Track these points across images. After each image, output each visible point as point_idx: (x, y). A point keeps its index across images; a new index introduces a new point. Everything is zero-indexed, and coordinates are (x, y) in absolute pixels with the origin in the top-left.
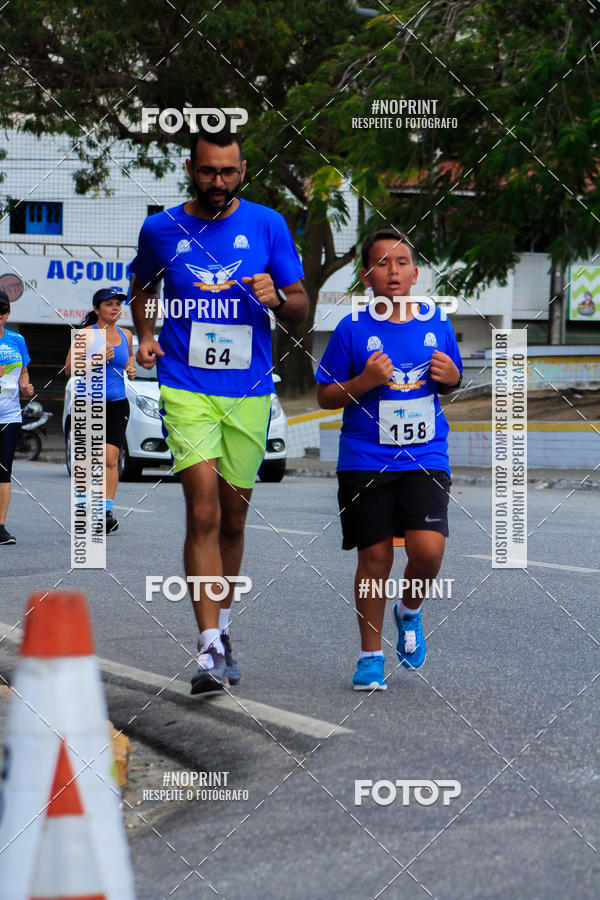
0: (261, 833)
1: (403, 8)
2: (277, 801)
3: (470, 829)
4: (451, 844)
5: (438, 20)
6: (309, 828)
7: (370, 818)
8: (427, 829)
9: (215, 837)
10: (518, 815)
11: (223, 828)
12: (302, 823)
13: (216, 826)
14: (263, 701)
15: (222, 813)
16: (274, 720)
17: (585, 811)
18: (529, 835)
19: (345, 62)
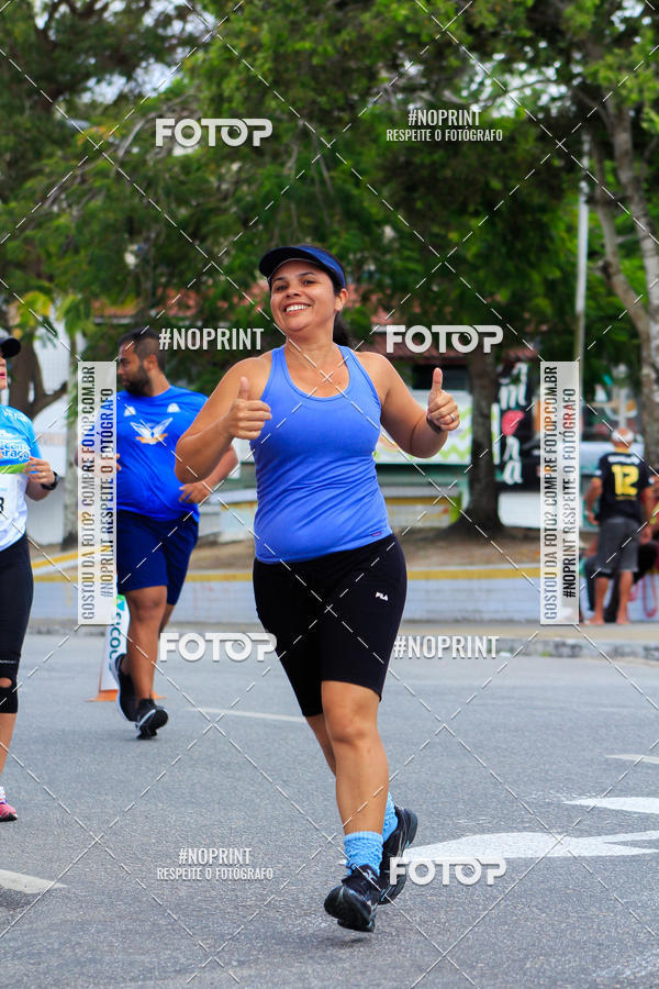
1: (115, 119)
7: (85, 970)
8: (144, 979)
10: (241, 963)
12: (13, 977)
18: (253, 982)
19: (54, 179)
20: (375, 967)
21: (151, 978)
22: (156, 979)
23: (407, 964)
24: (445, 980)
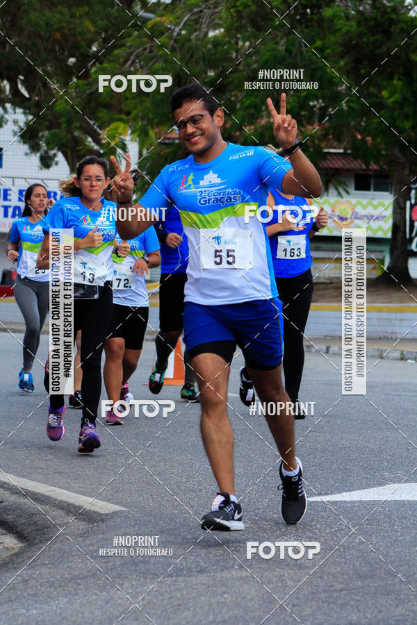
0: (62, 577)
1: (172, 13)
2: (73, 556)
3: (208, 576)
4: (194, 587)
5: (196, 21)
6: (94, 574)
7: (138, 568)
8: (177, 576)
9: (28, 580)
11: (34, 574)
12: (90, 571)
13: (30, 572)
14: (64, 489)
15: (34, 564)
16: (72, 501)
17: (288, 565)
18: (248, 580)
19: (132, 50)
20: (329, 574)
21: (181, 576)
22: (185, 576)
23: (350, 572)
24: (376, 584)
